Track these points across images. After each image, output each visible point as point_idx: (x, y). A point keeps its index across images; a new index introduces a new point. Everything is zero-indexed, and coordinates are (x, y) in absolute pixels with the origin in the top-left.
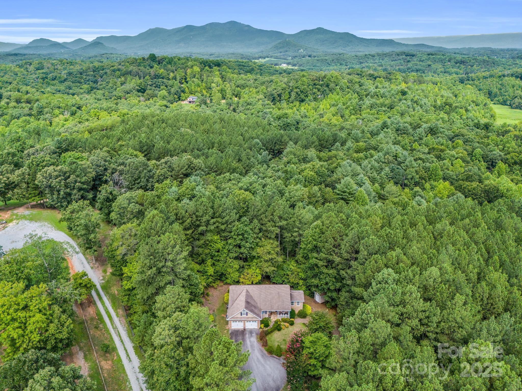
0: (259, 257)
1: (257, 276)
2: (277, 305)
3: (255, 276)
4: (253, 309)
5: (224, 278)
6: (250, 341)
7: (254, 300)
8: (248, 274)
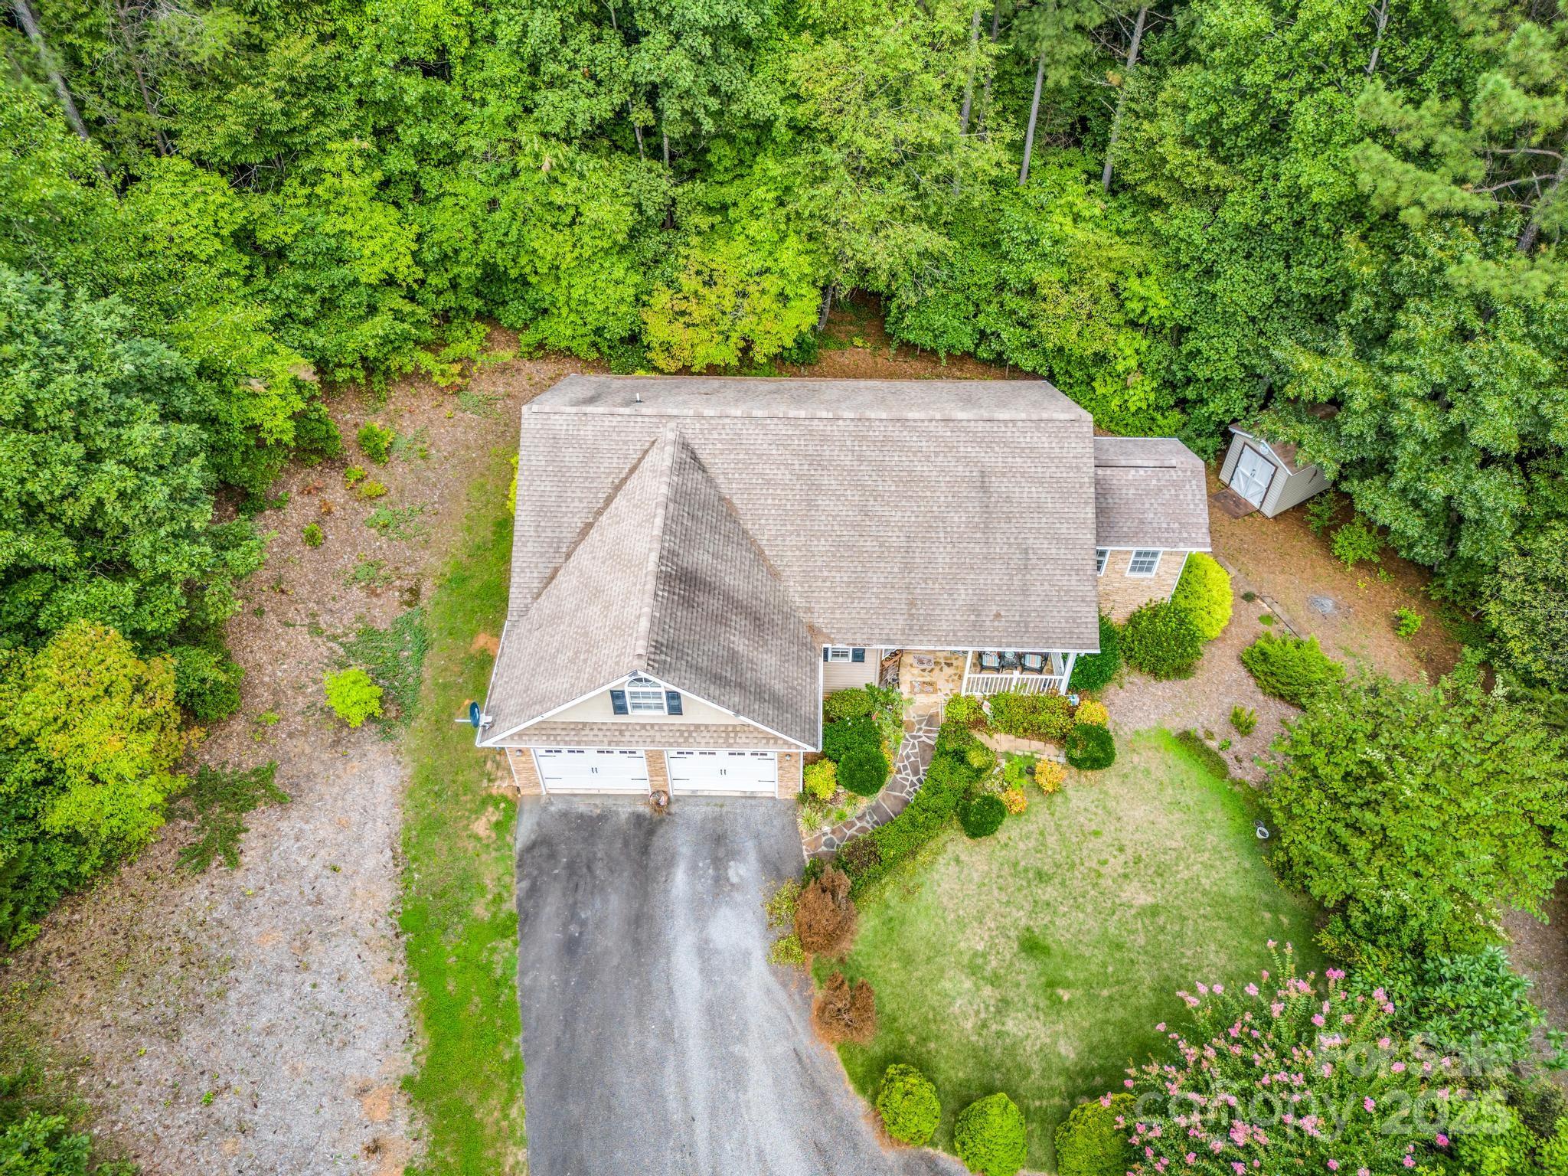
0: (801, 130)
1: (783, 297)
2: (963, 595)
3: (767, 302)
4: (740, 644)
5: (513, 313)
6: (704, 951)
7: (746, 540)
8: (709, 283)
